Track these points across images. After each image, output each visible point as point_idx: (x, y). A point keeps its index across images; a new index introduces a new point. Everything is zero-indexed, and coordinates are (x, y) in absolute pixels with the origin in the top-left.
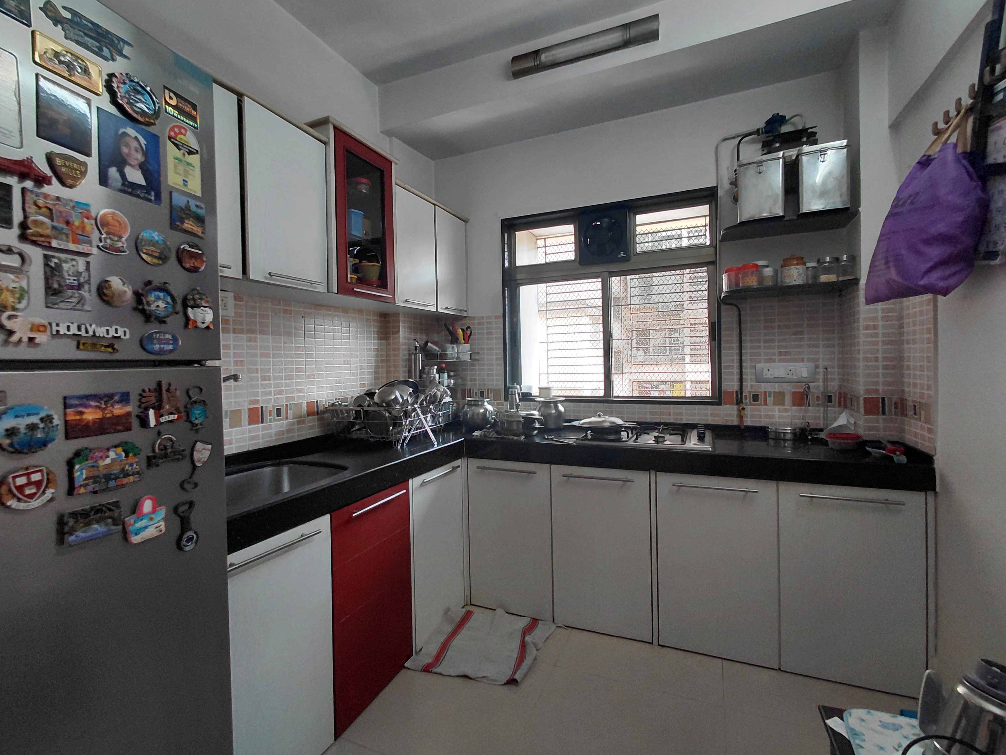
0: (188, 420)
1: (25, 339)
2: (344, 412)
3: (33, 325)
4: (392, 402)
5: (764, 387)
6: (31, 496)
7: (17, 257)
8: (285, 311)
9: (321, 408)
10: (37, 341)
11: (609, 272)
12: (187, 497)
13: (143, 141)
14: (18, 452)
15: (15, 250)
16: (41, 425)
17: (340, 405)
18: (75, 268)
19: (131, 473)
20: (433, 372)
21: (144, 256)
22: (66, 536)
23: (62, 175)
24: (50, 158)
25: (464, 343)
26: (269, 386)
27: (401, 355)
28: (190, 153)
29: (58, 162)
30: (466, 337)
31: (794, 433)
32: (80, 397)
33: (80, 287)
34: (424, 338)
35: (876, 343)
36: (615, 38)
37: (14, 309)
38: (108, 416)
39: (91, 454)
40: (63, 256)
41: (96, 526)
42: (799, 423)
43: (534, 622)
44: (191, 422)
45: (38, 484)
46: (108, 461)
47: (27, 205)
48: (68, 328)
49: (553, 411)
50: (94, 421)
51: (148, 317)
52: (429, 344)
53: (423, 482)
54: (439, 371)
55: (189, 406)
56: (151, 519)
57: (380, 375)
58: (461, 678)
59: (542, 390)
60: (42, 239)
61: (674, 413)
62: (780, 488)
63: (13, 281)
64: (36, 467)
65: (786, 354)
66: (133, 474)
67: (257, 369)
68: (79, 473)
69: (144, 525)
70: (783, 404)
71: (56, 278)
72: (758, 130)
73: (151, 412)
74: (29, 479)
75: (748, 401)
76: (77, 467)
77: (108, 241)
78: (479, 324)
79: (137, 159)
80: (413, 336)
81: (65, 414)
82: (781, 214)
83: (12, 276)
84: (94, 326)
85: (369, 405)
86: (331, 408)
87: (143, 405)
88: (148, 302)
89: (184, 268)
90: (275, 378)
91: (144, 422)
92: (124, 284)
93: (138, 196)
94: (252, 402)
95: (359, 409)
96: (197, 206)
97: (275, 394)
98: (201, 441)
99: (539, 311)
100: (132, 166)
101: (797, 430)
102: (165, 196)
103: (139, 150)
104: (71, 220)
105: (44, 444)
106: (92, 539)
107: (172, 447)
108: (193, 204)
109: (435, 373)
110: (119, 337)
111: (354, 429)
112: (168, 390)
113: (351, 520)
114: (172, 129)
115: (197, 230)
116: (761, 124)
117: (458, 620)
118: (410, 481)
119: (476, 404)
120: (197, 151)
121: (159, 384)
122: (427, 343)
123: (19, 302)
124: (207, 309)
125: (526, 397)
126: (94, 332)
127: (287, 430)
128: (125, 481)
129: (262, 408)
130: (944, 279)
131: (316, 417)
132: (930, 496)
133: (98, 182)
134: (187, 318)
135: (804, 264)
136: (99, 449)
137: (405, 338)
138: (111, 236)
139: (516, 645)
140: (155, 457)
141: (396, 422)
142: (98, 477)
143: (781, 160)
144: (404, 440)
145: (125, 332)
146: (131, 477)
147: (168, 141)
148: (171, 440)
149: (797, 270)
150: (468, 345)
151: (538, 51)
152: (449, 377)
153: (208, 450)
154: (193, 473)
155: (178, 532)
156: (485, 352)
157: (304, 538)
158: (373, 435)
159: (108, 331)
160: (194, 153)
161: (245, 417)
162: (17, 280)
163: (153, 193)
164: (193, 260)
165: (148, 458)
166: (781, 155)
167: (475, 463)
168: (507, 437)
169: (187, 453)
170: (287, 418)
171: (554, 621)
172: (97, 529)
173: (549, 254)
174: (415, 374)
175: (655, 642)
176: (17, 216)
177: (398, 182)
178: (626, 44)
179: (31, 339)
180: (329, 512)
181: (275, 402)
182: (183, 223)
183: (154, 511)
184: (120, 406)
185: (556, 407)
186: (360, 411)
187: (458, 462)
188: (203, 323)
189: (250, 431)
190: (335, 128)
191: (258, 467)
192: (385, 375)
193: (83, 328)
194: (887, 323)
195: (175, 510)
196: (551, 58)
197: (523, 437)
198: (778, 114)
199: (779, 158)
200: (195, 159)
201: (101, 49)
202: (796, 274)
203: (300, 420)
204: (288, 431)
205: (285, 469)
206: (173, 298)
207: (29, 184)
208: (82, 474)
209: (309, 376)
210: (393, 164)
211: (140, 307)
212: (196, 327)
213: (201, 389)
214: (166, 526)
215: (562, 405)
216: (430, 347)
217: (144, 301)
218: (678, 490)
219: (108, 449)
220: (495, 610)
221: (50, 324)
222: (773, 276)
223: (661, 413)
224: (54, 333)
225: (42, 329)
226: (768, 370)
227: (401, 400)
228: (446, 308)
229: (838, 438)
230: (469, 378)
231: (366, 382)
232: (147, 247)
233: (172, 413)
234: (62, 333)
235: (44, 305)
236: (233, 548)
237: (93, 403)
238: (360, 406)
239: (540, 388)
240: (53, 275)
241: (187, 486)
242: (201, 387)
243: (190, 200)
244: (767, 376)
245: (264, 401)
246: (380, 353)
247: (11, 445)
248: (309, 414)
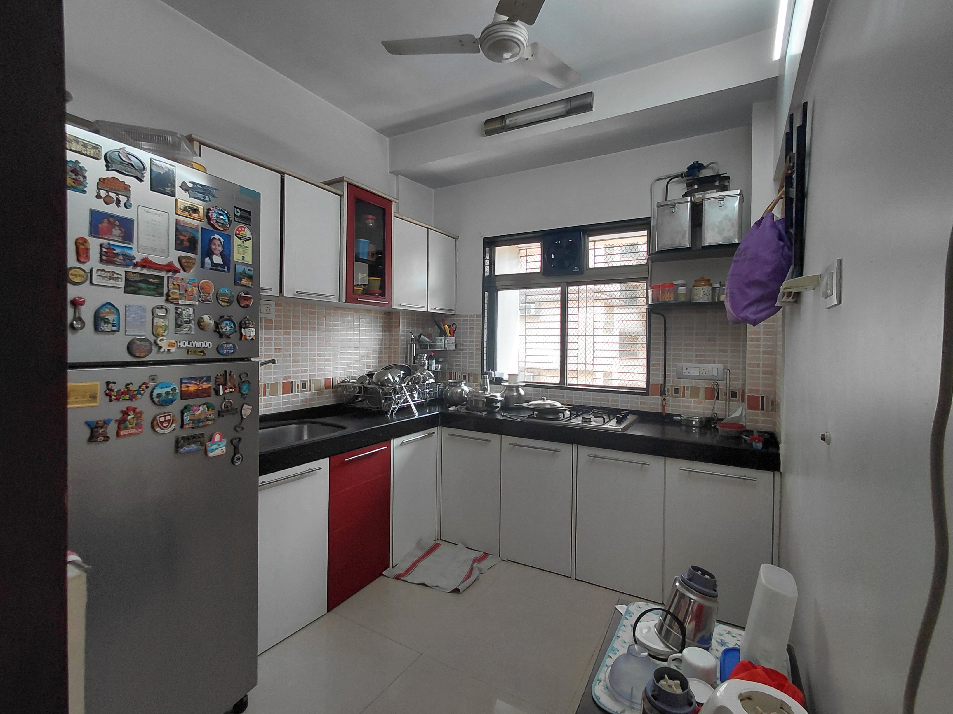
0: (240, 392)
1: (166, 350)
2: (352, 387)
3: (170, 343)
4: (385, 382)
5: (683, 382)
6: (166, 427)
7: (164, 310)
8: (312, 313)
9: (335, 383)
10: (171, 351)
11: (567, 283)
12: (239, 435)
13: (222, 240)
14: (161, 405)
15: (164, 307)
16: (171, 392)
17: (349, 382)
18: (188, 313)
19: (210, 419)
20: (424, 359)
21: (220, 302)
22: (179, 449)
23: (183, 266)
24: (180, 259)
25: (450, 336)
26: (297, 366)
27: (400, 344)
28: (247, 240)
29: (183, 260)
30: (452, 332)
31: (701, 421)
32: (188, 379)
33: (190, 322)
34: (421, 331)
35: (759, 352)
36: (560, 108)
37: (163, 336)
38: (200, 388)
39: (192, 408)
40: (183, 307)
41: (192, 445)
42: (708, 413)
43: (486, 555)
44: (242, 393)
45: (169, 421)
46: (199, 412)
47: (169, 285)
48: (184, 344)
49: (515, 394)
50: (194, 391)
51: (221, 335)
52: (422, 336)
53: (403, 442)
54: (429, 358)
55: (240, 384)
56: (219, 445)
57: (383, 360)
58: (421, 586)
59: (511, 376)
60: (175, 300)
61: (611, 400)
62: (667, 461)
63: (162, 322)
64: (168, 413)
65: (701, 356)
66: (211, 420)
67: (290, 354)
68: (186, 417)
69: (215, 448)
70: (698, 397)
71: (180, 319)
72: (682, 174)
73: (221, 387)
74: (165, 418)
75: (670, 393)
76: (185, 414)
77: (204, 297)
78: (464, 321)
79: (219, 251)
80: (410, 330)
81: (181, 387)
82: (688, 246)
83: (162, 320)
84: (195, 342)
85: (369, 383)
86: (342, 384)
87: (217, 383)
88: (221, 327)
89: (241, 307)
90: (302, 361)
91: (217, 392)
92: (210, 319)
93: (219, 270)
94: (285, 378)
95: (361, 385)
96: (249, 270)
97: (301, 373)
98: (246, 404)
99: (519, 309)
100: (216, 255)
101: (703, 419)
102: (232, 267)
103: (221, 245)
104: (187, 289)
105: (172, 401)
106: (190, 452)
107: (231, 406)
108: (247, 269)
109: (425, 359)
110: (207, 347)
111: (358, 400)
112: (230, 375)
113: (344, 464)
114: (238, 230)
115: (249, 283)
116: (684, 169)
117: (428, 548)
118: (392, 441)
119: (455, 386)
120: (250, 238)
121: (226, 371)
122: (421, 335)
123: (165, 332)
124: (252, 329)
125: (498, 381)
126: (196, 345)
127: (309, 398)
128: (207, 423)
129: (292, 382)
130: (756, 313)
131: (332, 390)
132: (777, 474)
133: (200, 265)
134: (242, 334)
135: (711, 285)
136: (195, 405)
137: (403, 331)
138: (205, 294)
139: (467, 569)
140: (222, 411)
141: (388, 397)
142: (194, 420)
143: (689, 203)
144: (393, 411)
145: (210, 344)
146: (210, 421)
147: (235, 237)
148: (231, 402)
149: (703, 290)
150: (454, 338)
151: (504, 116)
152: (437, 363)
153: (250, 409)
154: (241, 421)
155: (233, 454)
156: (468, 343)
157: (310, 471)
158: (371, 406)
159: (202, 344)
160: (248, 240)
161: (280, 388)
162: (164, 321)
163: (226, 267)
164: (246, 301)
165: (219, 411)
166: (689, 200)
167: (447, 431)
168: (473, 412)
169: (239, 410)
170: (310, 390)
171: (500, 556)
172: (193, 447)
173: (529, 262)
174: (410, 360)
175: (573, 577)
176: (165, 291)
177: (397, 215)
178: (568, 113)
179: (169, 350)
180: (329, 457)
181: (301, 377)
182: (241, 281)
183: (220, 441)
184: (206, 383)
185: (518, 391)
186: (361, 387)
187: (434, 429)
188: (250, 337)
189: (283, 398)
190: (348, 183)
191: (288, 424)
192: (387, 359)
193: (191, 343)
194: (768, 336)
195: (231, 441)
196: (513, 122)
197: (484, 414)
198: (697, 162)
199: (688, 202)
200: (249, 244)
201: (205, 198)
202: (702, 294)
203: (319, 392)
204: (311, 399)
205: (306, 427)
206: (234, 325)
207: (170, 274)
208: (187, 418)
209: (327, 360)
210: (393, 203)
211: (217, 330)
212: (246, 339)
213: (247, 375)
214: (226, 449)
215: (523, 390)
216: (423, 339)
217: (220, 327)
218: (594, 459)
219: (200, 406)
220: (457, 544)
221: (177, 342)
222: (686, 294)
223: (601, 400)
224: (178, 346)
225: (173, 345)
226: (687, 369)
227: (392, 380)
228: (435, 309)
229: (726, 427)
230: (455, 364)
231: (372, 365)
232: (222, 297)
233: (231, 388)
234: (181, 346)
235: (174, 332)
236: (263, 472)
237: (194, 382)
238: (362, 383)
239: (509, 375)
240: (179, 317)
241: (238, 429)
242: (248, 373)
243: (245, 267)
244: (685, 374)
245: (294, 377)
246: (384, 342)
247: (159, 401)
248: (326, 388)
